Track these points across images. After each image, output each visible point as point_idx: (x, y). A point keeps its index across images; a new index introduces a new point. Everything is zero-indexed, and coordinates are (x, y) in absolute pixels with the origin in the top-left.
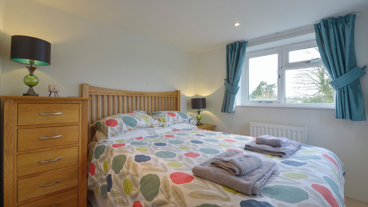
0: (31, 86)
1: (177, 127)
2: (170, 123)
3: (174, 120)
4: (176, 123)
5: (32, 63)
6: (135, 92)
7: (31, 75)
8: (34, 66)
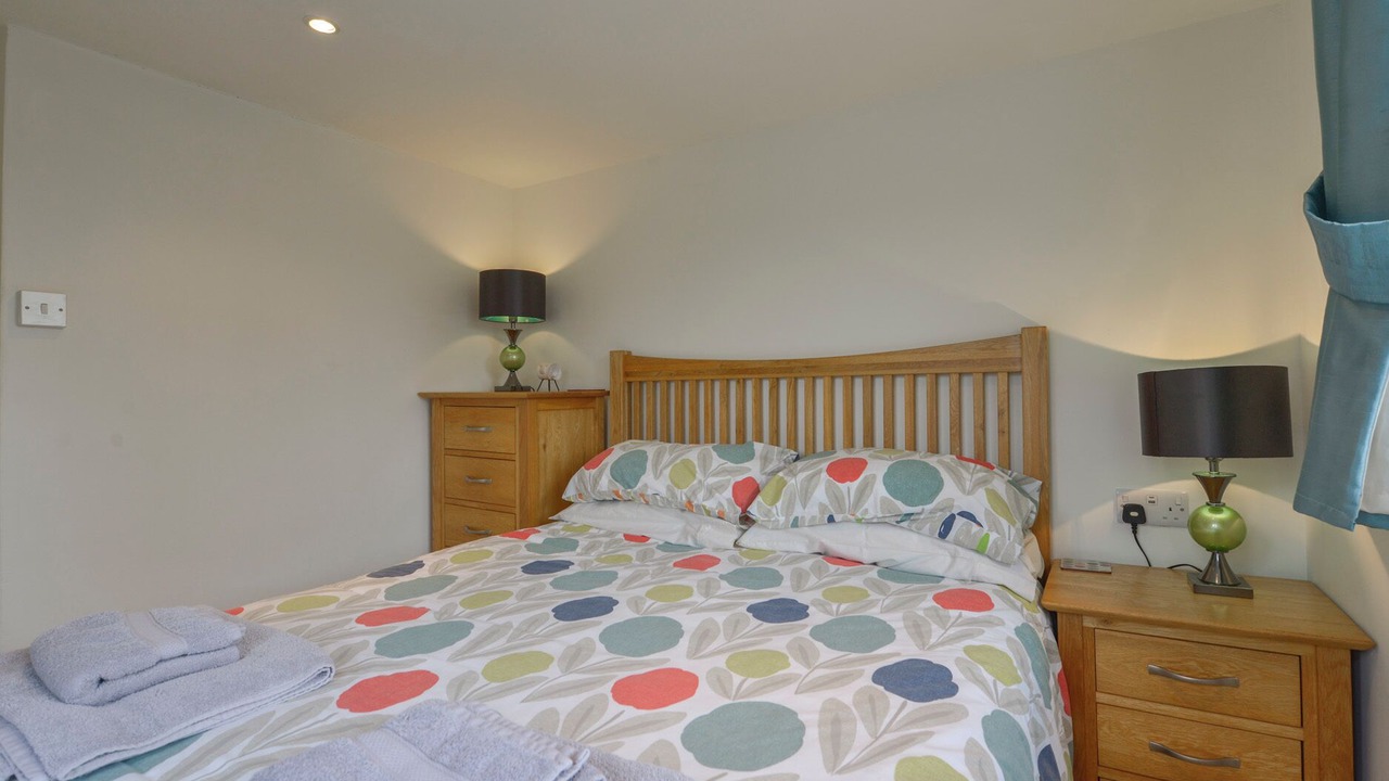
0: (513, 368)
1: (840, 539)
2: (812, 510)
3: (837, 500)
4: (837, 518)
5: (513, 322)
6: (761, 361)
7: (513, 346)
8: (517, 328)
